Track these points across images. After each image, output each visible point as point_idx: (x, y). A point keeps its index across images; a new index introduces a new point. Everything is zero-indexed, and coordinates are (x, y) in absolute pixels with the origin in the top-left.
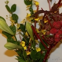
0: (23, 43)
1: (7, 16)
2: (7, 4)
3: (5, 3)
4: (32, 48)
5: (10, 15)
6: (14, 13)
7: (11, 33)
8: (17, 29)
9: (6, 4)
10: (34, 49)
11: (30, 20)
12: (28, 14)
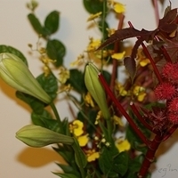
0: (77, 126)
1: (30, 46)
2: (33, 9)
3: (28, 6)
4: (104, 140)
5: (39, 44)
6: (53, 37)
7: (43, 96)
8: (59, 84)
9: (29, 12)
10: (108, 144)
11: (100, 57)
12: (91, 39)
